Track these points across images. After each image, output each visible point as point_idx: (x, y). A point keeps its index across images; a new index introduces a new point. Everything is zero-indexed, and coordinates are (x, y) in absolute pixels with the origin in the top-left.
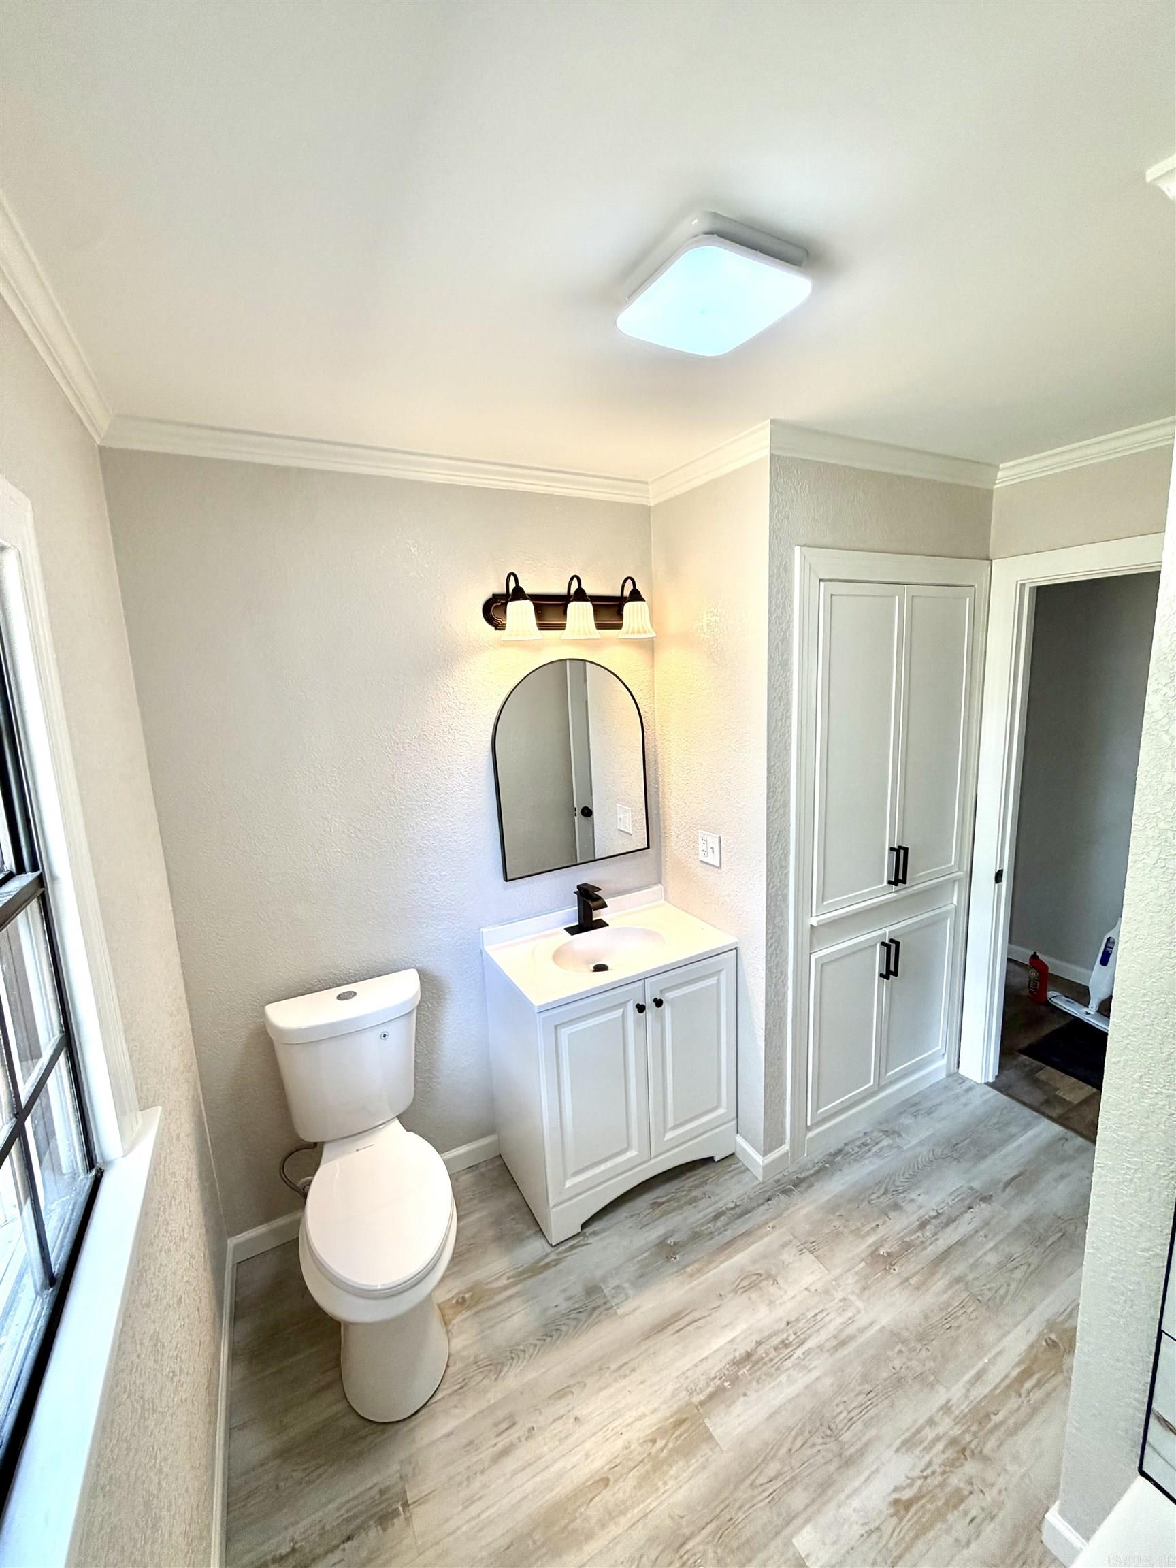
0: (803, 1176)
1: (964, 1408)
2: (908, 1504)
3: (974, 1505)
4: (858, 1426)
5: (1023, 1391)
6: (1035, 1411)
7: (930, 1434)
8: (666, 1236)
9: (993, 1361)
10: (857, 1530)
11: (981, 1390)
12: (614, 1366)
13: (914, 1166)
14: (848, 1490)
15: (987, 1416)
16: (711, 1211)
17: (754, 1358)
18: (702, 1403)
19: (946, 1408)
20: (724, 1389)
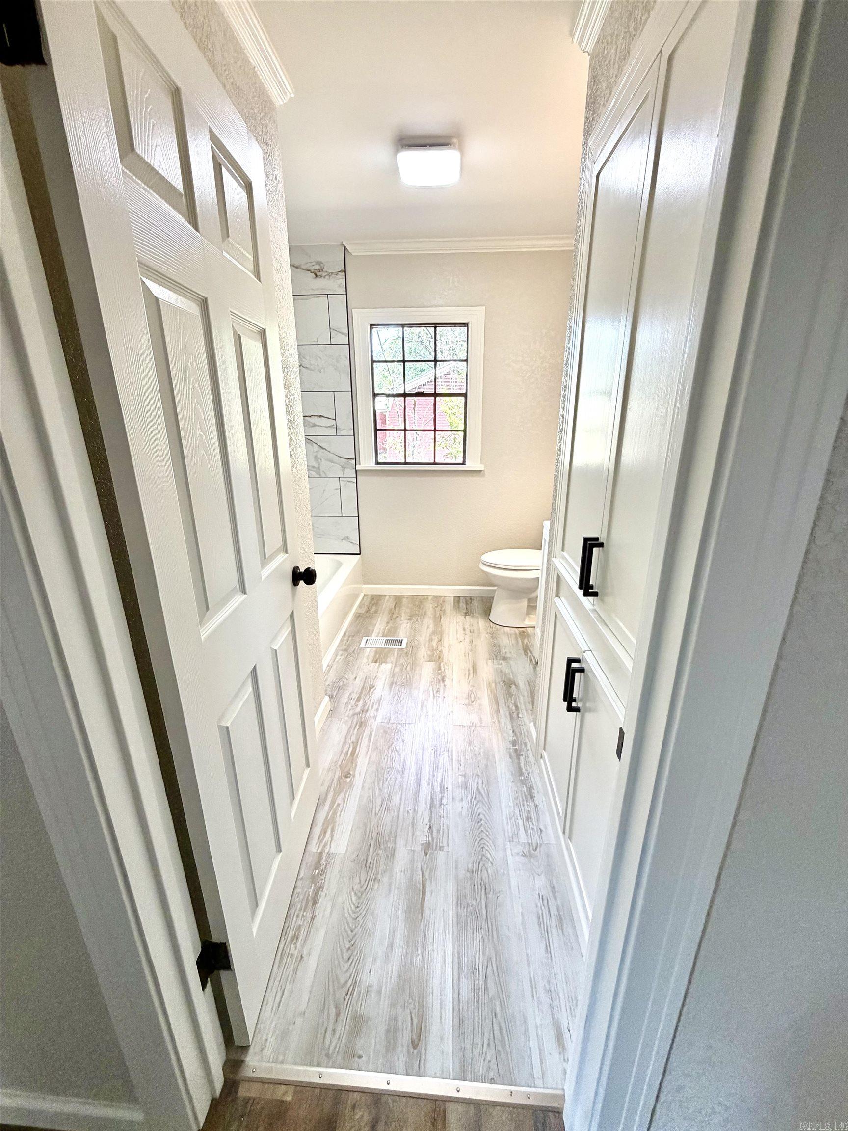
0: (522, 758)
1: (369, 722)
2: (370, 689)
3: (353, 702)
4: (397, 692)
5: (352, 744)
6: (345, 742)
7: (375, 707)
8: (517, 686)
9: (368, 746)
10: (379, 675)
11: (367, 733)
12: (470, 653)
13: (487, 831)
14: (387, 680)
15: (360, 726)
16: (522, 707)
17: (441, 682)
18: (440, 664)
19: (375, 717)
20: (439, 670)
